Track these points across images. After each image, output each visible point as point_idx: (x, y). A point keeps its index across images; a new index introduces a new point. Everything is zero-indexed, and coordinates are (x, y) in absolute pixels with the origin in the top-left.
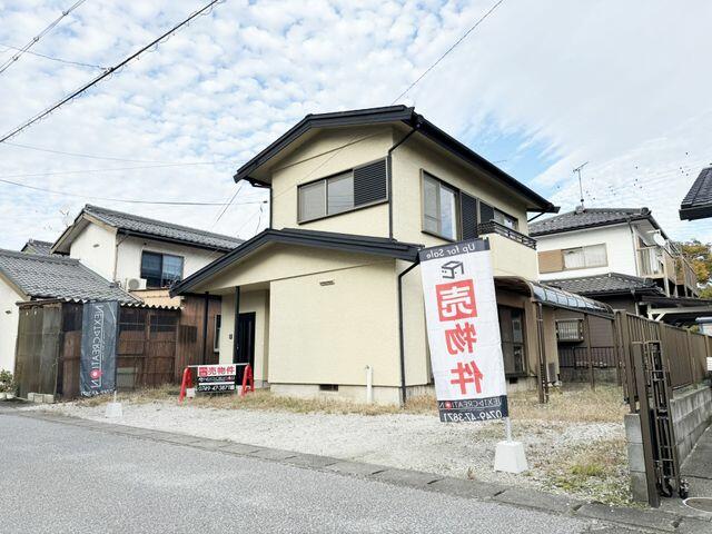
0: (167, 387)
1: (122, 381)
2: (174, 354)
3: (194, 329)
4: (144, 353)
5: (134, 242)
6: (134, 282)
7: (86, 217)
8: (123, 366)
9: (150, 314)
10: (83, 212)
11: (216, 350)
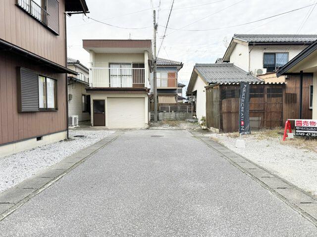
0: (278, 129)
1: (252, 124)
2: (282, 110)
3: (294, 95)
4: (264, 110)
5: (258, 49)
6: (259, 71)
7: (235, 41)
8: (253, 116)
9: (267, 87)
10: (233, 38)
11: (310, 108)
